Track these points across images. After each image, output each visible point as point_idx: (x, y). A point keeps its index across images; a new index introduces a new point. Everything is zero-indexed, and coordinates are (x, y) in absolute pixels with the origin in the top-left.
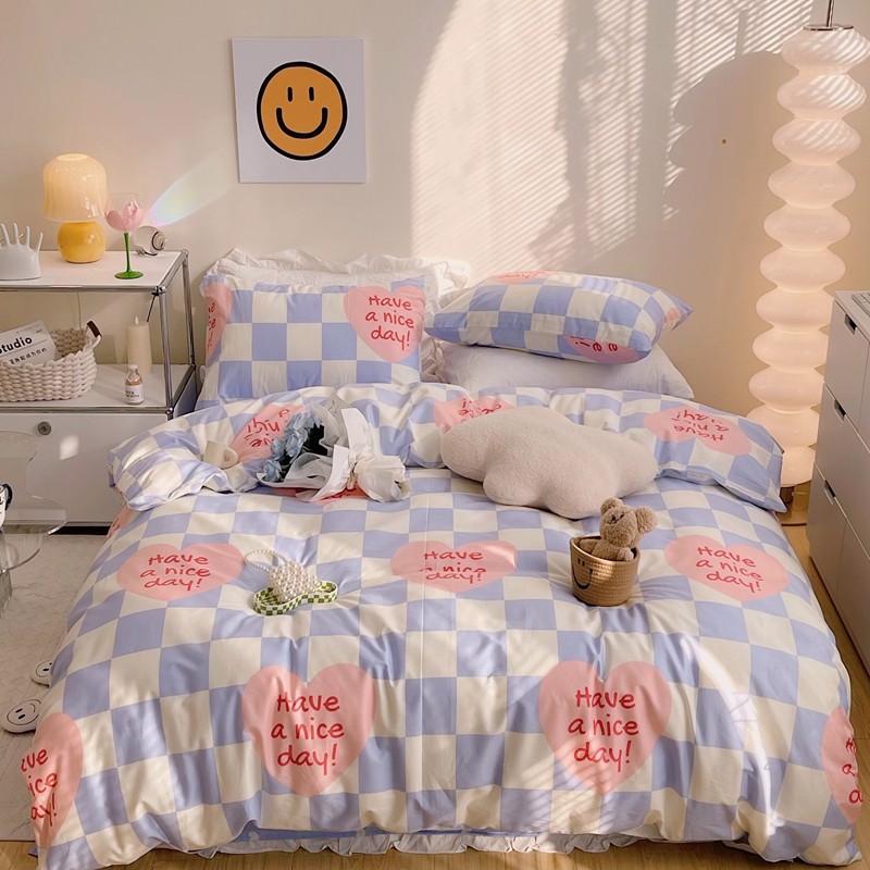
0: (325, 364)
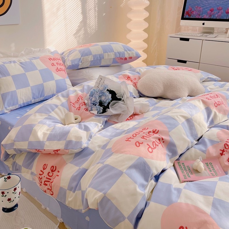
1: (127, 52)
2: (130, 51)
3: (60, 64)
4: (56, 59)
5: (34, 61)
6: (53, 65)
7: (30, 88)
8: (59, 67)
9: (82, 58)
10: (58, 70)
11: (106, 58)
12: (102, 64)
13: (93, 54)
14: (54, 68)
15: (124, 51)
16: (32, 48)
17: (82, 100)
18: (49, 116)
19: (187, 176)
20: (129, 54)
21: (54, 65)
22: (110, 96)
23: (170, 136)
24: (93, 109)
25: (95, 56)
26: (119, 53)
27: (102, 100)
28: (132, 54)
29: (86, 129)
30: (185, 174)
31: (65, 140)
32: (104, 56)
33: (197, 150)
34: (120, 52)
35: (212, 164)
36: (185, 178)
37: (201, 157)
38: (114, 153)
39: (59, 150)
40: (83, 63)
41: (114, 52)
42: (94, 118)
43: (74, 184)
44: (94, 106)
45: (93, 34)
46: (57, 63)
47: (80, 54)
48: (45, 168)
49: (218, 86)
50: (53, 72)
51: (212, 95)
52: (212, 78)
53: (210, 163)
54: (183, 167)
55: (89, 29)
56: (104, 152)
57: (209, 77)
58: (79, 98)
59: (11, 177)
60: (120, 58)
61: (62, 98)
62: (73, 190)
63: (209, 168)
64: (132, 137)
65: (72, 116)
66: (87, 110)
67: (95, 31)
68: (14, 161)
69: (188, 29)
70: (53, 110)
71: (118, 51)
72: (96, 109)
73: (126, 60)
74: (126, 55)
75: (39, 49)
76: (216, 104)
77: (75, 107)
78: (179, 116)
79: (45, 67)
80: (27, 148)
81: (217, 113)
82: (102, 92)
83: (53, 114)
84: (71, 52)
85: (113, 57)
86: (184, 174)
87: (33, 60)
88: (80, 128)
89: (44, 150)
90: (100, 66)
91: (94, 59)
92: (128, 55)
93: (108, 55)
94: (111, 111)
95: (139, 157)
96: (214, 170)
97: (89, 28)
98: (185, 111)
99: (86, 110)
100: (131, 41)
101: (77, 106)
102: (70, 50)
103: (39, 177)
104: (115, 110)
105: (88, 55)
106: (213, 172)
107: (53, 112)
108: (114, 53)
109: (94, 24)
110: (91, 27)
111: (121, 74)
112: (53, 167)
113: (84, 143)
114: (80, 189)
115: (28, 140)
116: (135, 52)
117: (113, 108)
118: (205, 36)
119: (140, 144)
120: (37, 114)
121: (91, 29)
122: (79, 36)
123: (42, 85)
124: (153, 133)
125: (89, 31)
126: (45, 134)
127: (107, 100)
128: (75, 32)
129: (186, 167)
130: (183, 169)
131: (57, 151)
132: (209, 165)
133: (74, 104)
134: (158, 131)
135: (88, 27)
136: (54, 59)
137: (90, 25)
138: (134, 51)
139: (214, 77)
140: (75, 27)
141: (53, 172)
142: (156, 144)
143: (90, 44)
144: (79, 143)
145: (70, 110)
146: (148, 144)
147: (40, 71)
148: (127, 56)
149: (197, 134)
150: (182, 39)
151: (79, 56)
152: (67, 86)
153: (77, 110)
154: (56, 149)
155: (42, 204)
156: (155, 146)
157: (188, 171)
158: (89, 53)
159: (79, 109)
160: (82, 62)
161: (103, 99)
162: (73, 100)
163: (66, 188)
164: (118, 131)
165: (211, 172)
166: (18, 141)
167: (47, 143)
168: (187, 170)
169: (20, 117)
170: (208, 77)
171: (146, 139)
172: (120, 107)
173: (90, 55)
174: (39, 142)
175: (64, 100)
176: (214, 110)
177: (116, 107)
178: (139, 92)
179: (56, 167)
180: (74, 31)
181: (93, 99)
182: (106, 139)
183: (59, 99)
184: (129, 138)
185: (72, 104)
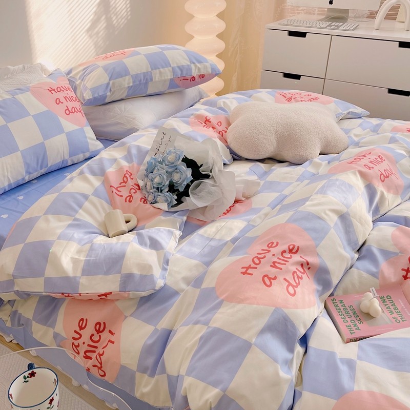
0: (48, 143)
1: (196, 66)
2: (200, 62)
3: (71, 99)
4: (63, 89)
5: (21, 98)
6: (58, 102)
7: (19, 153)
8: (71, 105)
9: (111, 82)
10: (68, 112)
11: (157, 79)
12: (149, 92)
13: (132, 73)
14: (62, 107)
15: (189, 64)
16: (9, 67)
17: (132, 179)
18: (75, 220)
19: (354, 328)
20: (199, 69)
21: (60, 101)
22: (189, 172)
23: (318, 255)
24: (158, 199)
25: (135, 77)
26: (181, 68)
27: (174, 181)
28: (205, 69)
29: (155, 245)
30: (349, 323)
31: (119, 272)
32: (153, 76)
33: (362, 272)
34: (182, 66)
35: (391, 298)
36: (351, 334)
37: (373, 288)
38: (224, 302)
39: (110, 293)
40: (114, 91)
41: (170, 66)
42: (163, 218)
43: (150, 361)
44: (160, 194)
45: (122, 26)
46: (65, 98)
47: (106, 75)
48: (83, 326)
49: (368, 129)
50: (60, 118)
51: (373, 158)
52: (356, 113)
53: (388, 297)
54: (342, 310)
55: (114, 18)
56: (198, 293)
57: (350, 110)
58: (125, 176)
59: (35, 373)
60: (183, 78)
61: (91, 178)
62: (149, 372)
63: (388, 306)
64: (253, 265)
65: (120, 216)
66: (145, 200)
67: (126, 22)
68: (14, 309)
69: (297, 10)
70: (80, 206)
71: (179, 65)
72: (165, 198)
73: (193, 80)
74: (193, 71)
75: (21, 66)
76: (382, 176)
77: (122, 196)
78: (328, 212)
79: (43, 108)
80: (43, 291)
81: (386, 193)
82: (173, 165)
83: (82, 215)
84: (87, 71)
85: (169, 77)
86: (347, 324)
87: (17, 94)
88: (142, 242)
89: (80, 294)
90: (144, 95)
91: (134, 82)
92: (197, 70)
93: (160, 73)
94: (192, 201)
95: (274, 308)
96: (396, 311)
97: (115, 15)
98: (335, 199)
99: (144, 202)
100: (194, 37)
101: (125, 192)
102: (85, 67)
103: (73, 344)
104: (200, 198)
105: (122, 77)
106: (395, 315)
107: (81, 211)
108: (170, 68)
109: (124, 7)
110: (119, 13)
111: (192, 115)
112: (99, 323)
113: (158, 279)
114: (164, 371)
115: (43, 276)
116: (211, 64)
117: (195, 194)
118: (336, 26)
119: (272, 280)
120: (50, 217)
121: (119, 17)
122: (98, 33)
123: (42, 145)
124: (289, 253)
125: (115, 22)
126: (75, 261)
127: (183, 181)
128: (89, 25)
129: (348, 308)
130: (344, 313)
131: (106, 295)
132: (387, 300)
133: (118, 189)
134: (298, 247)
135: (113, 13)
136: (59, 90)
137: (116, 10)
138: (208, 62)
139: (359, 110)
140: (89, 16)
141: (99, 334)
142: (298, 277)
143: (121, 51)
144: (147, 278)
145: (112, 203)
146: (285, 279)
147: (36, 117)
148: (195, 73)
149: (357, 240)
150: (292, 33)
151: (105, 79)
152: (89, 140)
153: (126, 201)
154: (103, 291)
155: (71, 377)
156: (297, 281)
157: (353, 316)
158: (124, 72)
159: (130, 199)
160: (112, 90)
161: (176, 177)
162: (115, 181)
163: (134, 368)
164: (213, 243)
165: (393, 315)
166: (23, 277)
167: (83, 280)
168: (352, 314)
169: (7, 215)
170: (347, 111)
171: (281, 269)
172: (210, 193)
173: (126, 76)
174: (67, 279)
175: (96, 182)
176: (380, 188)
177: (202, 194)
178: (232, 152)
179: (104, 323)
180: (87, 24)
181: (157, 180)
182: (194, 262)
183: (86, 180)
184: (248, 268)
185: (115, 191)
